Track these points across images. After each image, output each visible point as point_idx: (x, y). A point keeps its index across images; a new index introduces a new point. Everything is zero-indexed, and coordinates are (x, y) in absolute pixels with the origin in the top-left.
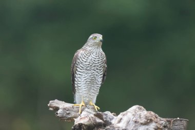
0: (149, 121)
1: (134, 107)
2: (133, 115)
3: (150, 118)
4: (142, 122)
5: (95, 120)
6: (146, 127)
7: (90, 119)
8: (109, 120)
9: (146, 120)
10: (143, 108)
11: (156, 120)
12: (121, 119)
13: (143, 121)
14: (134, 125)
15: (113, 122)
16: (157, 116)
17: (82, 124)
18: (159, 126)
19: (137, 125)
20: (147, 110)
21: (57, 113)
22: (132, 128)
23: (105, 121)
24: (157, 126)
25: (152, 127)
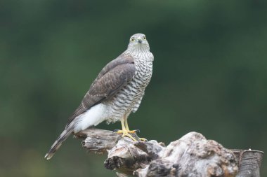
0: (209, 153)
1: (190, 135)
2: (188, 145)
3: (211, 149)
4: (200, 154)
5: (135, 152)
6: (206, 161)
7: (129, 151)
8: (155, 151)
9: (206, 152)
10: (201, 135)
11: (219, 152)
12: (172, 150)
13: (202, 153)
14: (189, 159)
15: (161, 154)
16: (221, 146)
17: (118, 157)
18: (223, 160)
19: (193, 158)
20: (207, 138)
21: (84, 143)
22: (186, 164)
23: (150, 154)
24: (221, 161)
25: (214, 161)
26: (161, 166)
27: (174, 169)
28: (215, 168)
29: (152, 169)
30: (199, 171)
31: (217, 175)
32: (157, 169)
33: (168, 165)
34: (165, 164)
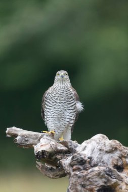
0: (114, 149)
3: (115, 146)
4: (106, 150)
6: (111, 155)
7: (51, 146)
8: (73, 147)
9: (111, 149)
11: (120, 148)
12: (86, 147)
13: (108, 148)
14: (98, 153)
15: (77, 149)
17: (45, 151)
19: (101, 152)
21: (16, 140)
22: (97, 156)
23: (70, 149)
24: (122, 155)
25: (116, 155)
26: (81, 158)
27: (89, 160)
28: (117, 160)
29: (74, 159)
30: (105, 161)
31: (119, 165)
32: (78, 159)
33: (85, 157)
34: (83, 156)
